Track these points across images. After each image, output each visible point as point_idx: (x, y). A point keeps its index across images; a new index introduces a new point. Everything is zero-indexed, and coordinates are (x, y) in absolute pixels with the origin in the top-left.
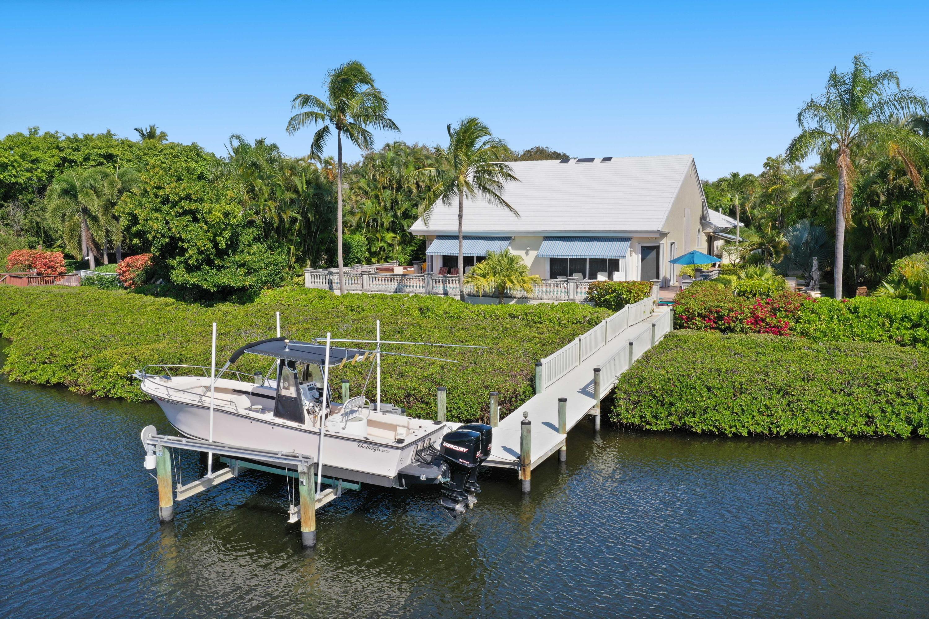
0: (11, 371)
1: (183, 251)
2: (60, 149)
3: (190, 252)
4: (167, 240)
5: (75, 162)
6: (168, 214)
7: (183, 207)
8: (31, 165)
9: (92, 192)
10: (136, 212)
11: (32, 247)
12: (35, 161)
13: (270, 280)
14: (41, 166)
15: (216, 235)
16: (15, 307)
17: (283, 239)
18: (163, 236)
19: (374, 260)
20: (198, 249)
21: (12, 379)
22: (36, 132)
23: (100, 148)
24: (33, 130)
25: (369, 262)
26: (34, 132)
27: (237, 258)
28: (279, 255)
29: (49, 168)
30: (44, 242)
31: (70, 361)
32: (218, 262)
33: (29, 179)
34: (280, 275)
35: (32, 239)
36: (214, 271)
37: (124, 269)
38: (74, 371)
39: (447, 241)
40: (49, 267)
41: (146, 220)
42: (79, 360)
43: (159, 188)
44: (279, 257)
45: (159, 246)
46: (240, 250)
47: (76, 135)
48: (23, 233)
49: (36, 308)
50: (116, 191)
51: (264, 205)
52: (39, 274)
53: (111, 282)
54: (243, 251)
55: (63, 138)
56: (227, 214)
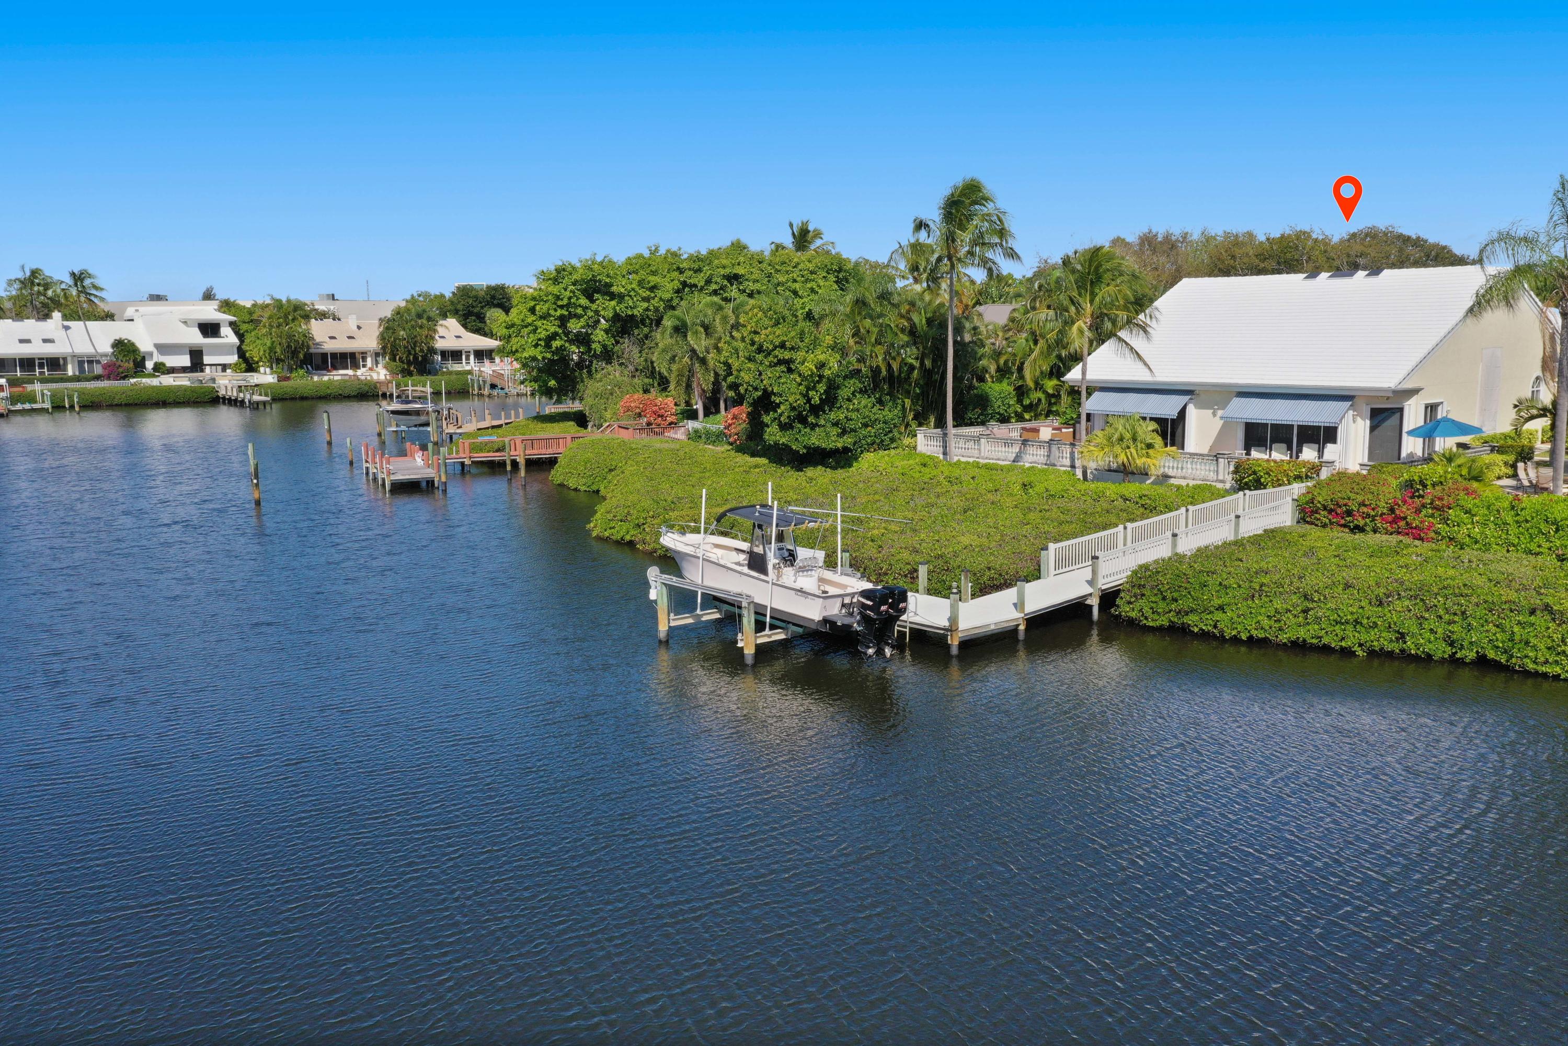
0: (595, 527)
1: (775, 407)
2: (681, 271)
3: (782, 407)
4: (760, 393)
5: (695, 286)
6: (761, 363)
7: (777, 356)
8: (648, 293)
9: (702, 330)
10: (730, 361)
11: (646, 391)
12: (653, 288)
13: (878, 441)
14: (659, 293)
15: (808, 389)
16: (614, 463)
17: (898, 391)
18: (756, 389)
19: (1027, 416)
20: (791, 404)
21: (594, 534)
22: (657, 250)
23: (724, 267)
24: (653, 248)
25: (1020, 418)
26: (654, 252)
27: (832, 416)
28: (890, 411)
29: (667, 296)
30: (659, 385)
31: (642, 521)
32: (811, 419)
33: (647, 309)
34: (890, 435)
35: (647, 381)
36: (808, 430)
37: (730, 421)
38: (644, 529)
39: (1111, 394)
40: (659, 416)
41: (739, 371)
42: (649, 520)
43: (756, 333)
44: (889, 413)
45: (751, 401)
46: (838, 405)
47: (699, 252)
48: (638, 373)
49: (632, 466)
50: (729, 327)
51: (872, 351)
52: (649, 424)
53: (718, 436)
54: (841, 406)
55: (685, 256)
56: (821, 366)
